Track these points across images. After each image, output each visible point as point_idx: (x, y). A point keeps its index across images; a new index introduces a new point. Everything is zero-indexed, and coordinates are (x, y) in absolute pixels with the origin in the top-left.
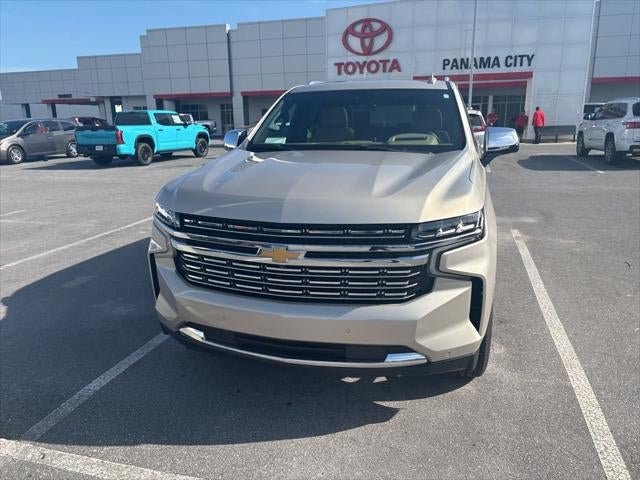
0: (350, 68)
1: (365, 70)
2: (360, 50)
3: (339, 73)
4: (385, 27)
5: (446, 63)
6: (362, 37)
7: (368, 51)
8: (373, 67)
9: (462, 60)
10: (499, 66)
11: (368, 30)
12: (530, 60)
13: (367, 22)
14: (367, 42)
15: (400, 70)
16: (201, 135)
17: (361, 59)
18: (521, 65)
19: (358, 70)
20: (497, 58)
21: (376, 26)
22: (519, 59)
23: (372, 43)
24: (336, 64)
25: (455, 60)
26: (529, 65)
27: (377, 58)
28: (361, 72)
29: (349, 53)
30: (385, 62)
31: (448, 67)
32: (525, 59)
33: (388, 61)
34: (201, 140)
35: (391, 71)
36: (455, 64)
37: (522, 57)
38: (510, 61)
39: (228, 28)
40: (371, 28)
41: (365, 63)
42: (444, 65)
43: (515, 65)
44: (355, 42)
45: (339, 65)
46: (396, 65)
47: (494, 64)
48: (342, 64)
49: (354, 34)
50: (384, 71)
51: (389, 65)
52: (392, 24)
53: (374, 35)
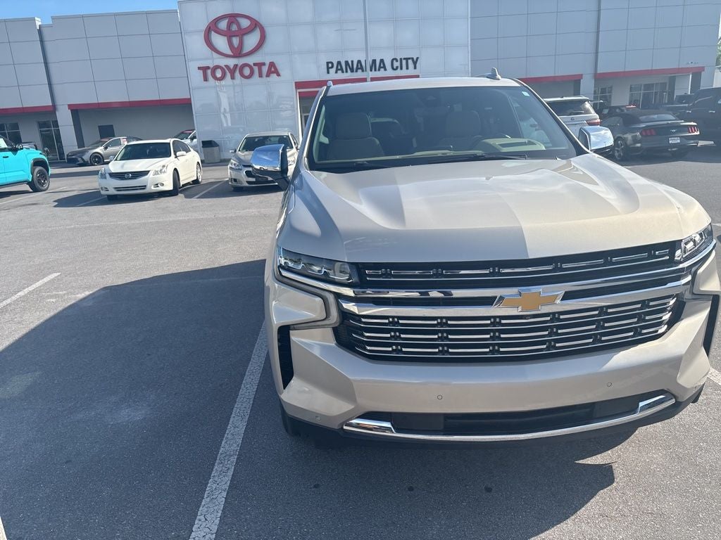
0: (219, 74)
1: (237, 74)
2: (229, 52)
3: (206, 79)
4: (255, 25)
5: (329, 66)
6: (229, 34)
7: (238, 52)
8: (247, 71)
9: (347, 63)
10: (385, 70)
11: (234, 28)
12: (415, 63)
13: (233, 18)
14: (236, 41)
15: (278, 75)
16: (37, 163)
17: (231, 62)
18: (407, 68)
19: (228, 75)
20: (382, 61)
21: (245, 23)
22: (404, 62)
23: (241, 43)
24: (199, 68)
25: (339, 63)
26: (415, 68)
27: (250, 60)
28: (233, 78)
29: (215, 55)
30: (260, 65)
31: (333, 71)
32: (410, 61)
33: (264, 64)
34: (38, 169)
35: (268, 75)
36: (339, 67)
37: (407, 59)
38: (396, 64)
39: (38, 22)
40: (238, 25)
41: (236, 66)
42: (328, 68)
43: (401, 69)
44: (220, 42)
45: (204, 69)
46: (273, 69)
47: (380, 67)
48: (208, 68)
49: (219, 32)
50: (261, 75)
51: (265, 69)
52: (263, 22)
53: (243, 33)
